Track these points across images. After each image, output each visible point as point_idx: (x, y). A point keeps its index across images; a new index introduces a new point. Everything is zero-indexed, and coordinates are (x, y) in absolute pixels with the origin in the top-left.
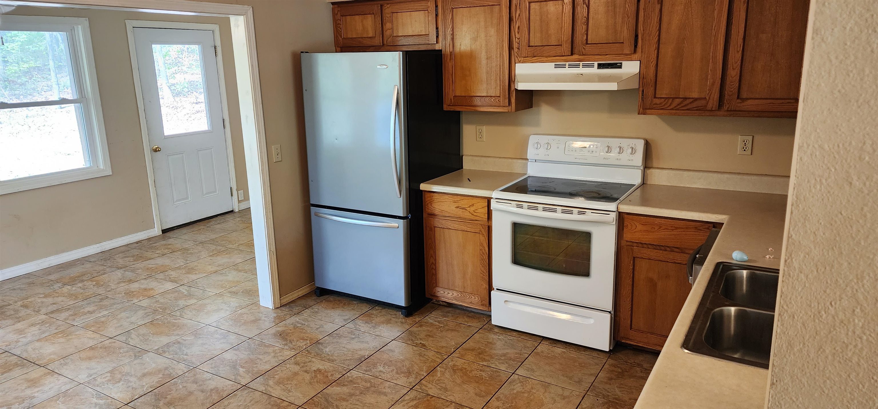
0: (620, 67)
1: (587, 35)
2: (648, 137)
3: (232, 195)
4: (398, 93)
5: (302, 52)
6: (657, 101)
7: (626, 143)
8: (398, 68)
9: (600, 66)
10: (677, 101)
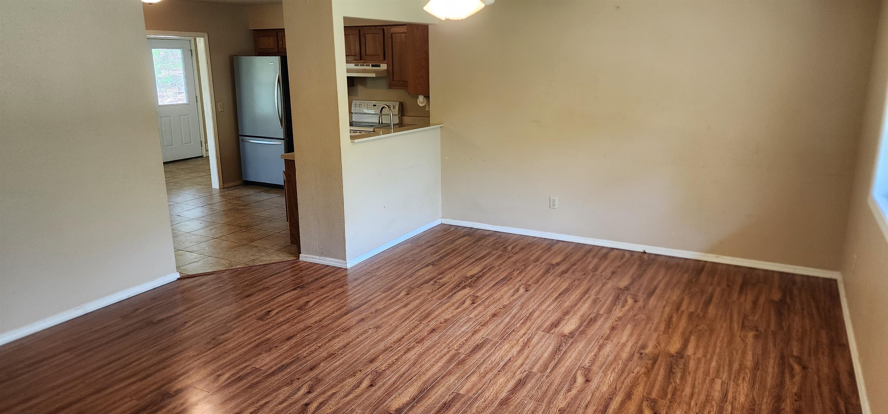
0: (380, 66)
1: (366, 51)
2: (401, 101)
3: (202, 146)
4: (279, 76)
5: (234, 56)
6: (393, 82)
7: (391, 104)
8: (278, 64)
9: (373, 66)
10: (401, 82)
